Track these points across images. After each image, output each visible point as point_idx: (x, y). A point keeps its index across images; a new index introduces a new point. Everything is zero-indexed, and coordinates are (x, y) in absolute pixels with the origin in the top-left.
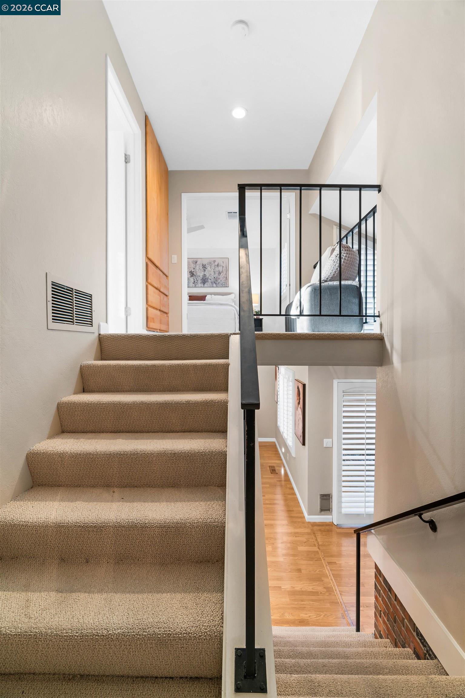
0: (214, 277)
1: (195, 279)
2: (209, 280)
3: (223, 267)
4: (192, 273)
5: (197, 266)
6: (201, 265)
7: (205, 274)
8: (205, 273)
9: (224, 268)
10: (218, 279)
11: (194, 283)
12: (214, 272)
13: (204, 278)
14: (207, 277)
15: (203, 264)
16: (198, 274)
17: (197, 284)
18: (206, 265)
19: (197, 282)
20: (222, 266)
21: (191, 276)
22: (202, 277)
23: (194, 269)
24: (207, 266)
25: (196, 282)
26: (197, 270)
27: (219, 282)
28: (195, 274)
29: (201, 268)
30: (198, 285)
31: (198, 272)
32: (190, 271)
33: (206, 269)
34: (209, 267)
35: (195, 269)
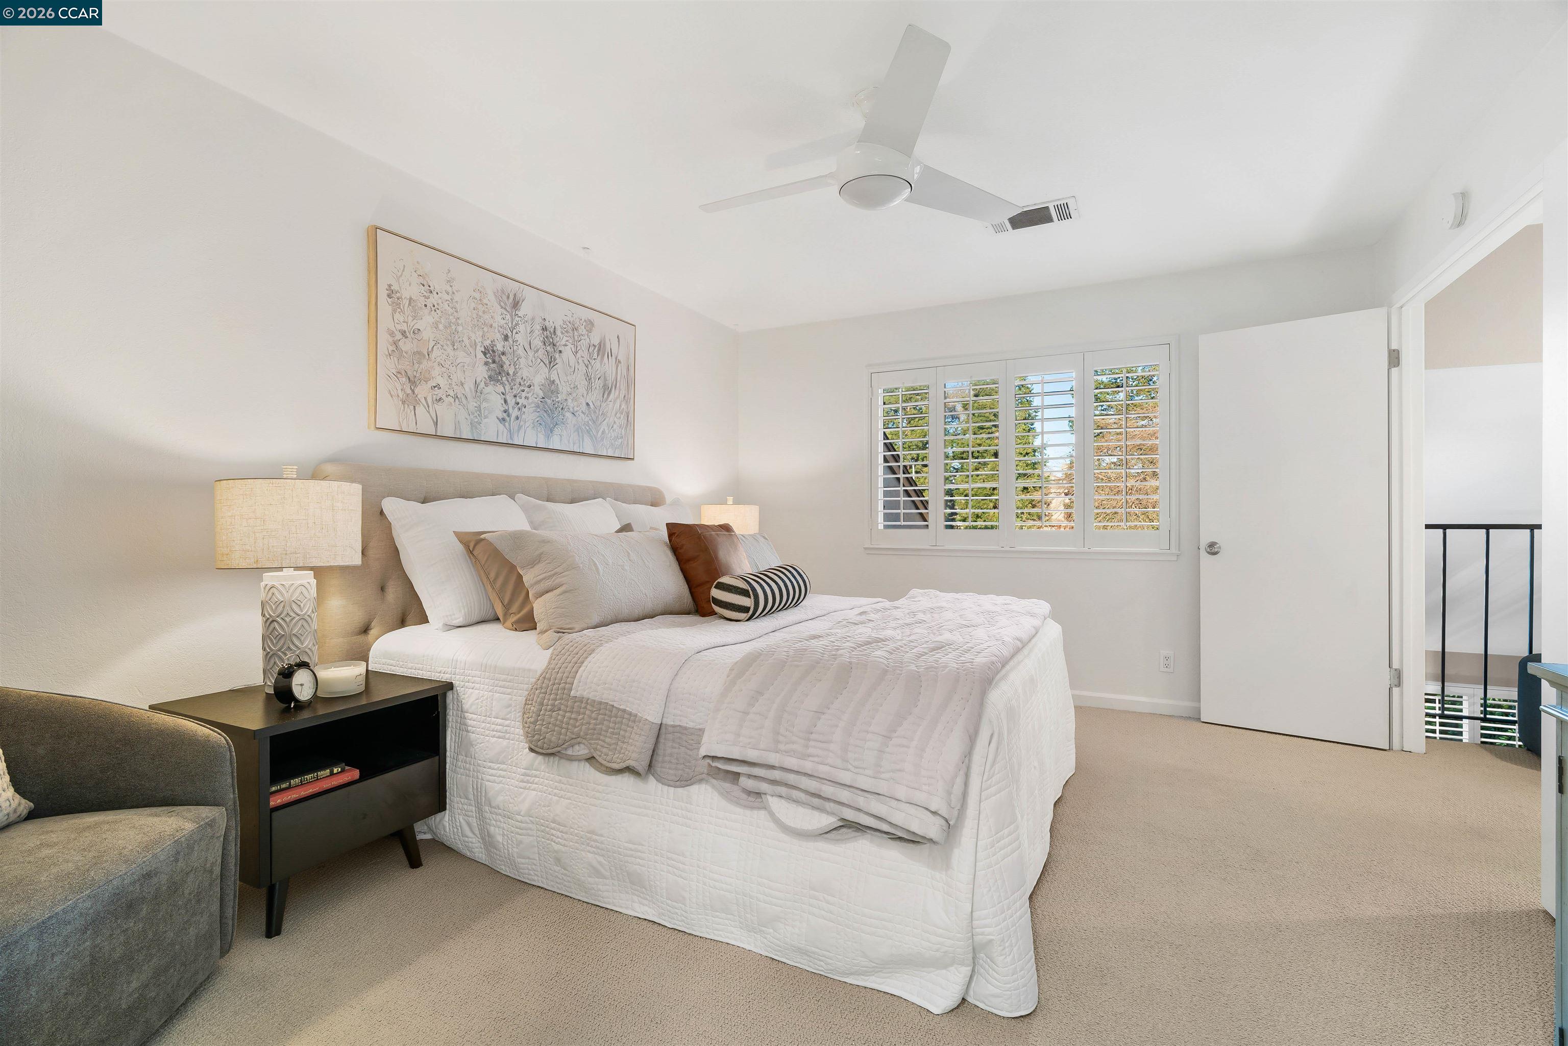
0: (588, 404)
1: (508, 398)
2: (568, 415)
3: (618, 362)
4: (494, 362)
5: (521, 328)
6: (538, 327)
7: (553, 381)
8: (554, 377)
9: (622, 368)
10: (600, 419)
11: (504, 419)
12: (589, 379)
13: (549, 402)
14: (561, 397)
15: (547, 323)
16: (525, 373)
17: (520, 428)
18: (558, 333)
19: (517, 418)
20: (616, 358)
21: (490, 377)
22: (541, 394)
23: (506, 338)
24: (561, 339)
25: (514, 413)
26: (521, 352)
27: (603, 432)
28: (511, 373)
29: (537, 342)
30: (522, 432)
31: (522, 361)
32: (487, 343)
33: (557, 355)
34: (568, 348)
35: (510, 340)
